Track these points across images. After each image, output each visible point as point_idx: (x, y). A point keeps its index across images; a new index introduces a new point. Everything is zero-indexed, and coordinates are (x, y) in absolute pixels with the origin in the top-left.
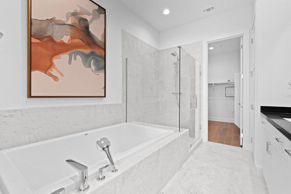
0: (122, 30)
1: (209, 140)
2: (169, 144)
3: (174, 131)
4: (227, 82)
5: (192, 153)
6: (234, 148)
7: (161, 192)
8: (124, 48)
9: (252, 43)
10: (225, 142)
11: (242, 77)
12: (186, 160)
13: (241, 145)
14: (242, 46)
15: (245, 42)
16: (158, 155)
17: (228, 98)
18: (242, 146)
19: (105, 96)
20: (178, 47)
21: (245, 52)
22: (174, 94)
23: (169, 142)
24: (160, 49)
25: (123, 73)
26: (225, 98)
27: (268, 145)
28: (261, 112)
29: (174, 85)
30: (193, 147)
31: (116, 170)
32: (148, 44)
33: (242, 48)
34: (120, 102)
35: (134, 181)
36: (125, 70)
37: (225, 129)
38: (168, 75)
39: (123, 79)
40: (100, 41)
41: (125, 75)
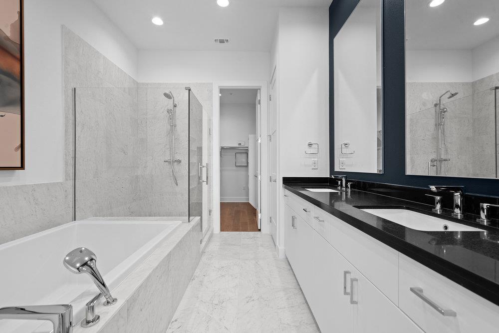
0: (63, 26)
1: (222, 230)
2: (180, 242)
3: (181, 222)
4: (238, 146)
5: (203, 252)
6: (252, 234)
7: (173, 320)
8: (69, 65)
9: (270, 100)
10: (241, 228)
11: (259, 141)
12: (198, 264)
13: (259, 228)
14: (260, 100)
15: (263, 97)
16: (169, 262)
17: (239, 168)
18: (260, 230)
19: (22, 167)
20: (186, 88)
21: (262, 110)
22: (167, 163)
23: (180, 239)
24: (140, 81)
25: (66, 118)
26: (235, 168)
27: (293, 218)
28: (283, 183)
29: (168, 146)
30: (204, 243)
31: (114, 300)
32: (119, 68)
33: (260, 103)
34: (60, 179)
35: (141, 310)
36: (71, 112)
37: (238, 212)
38: (155, 130)
39: (66, 131)
40: (7, 38)
41: (71, 122)
